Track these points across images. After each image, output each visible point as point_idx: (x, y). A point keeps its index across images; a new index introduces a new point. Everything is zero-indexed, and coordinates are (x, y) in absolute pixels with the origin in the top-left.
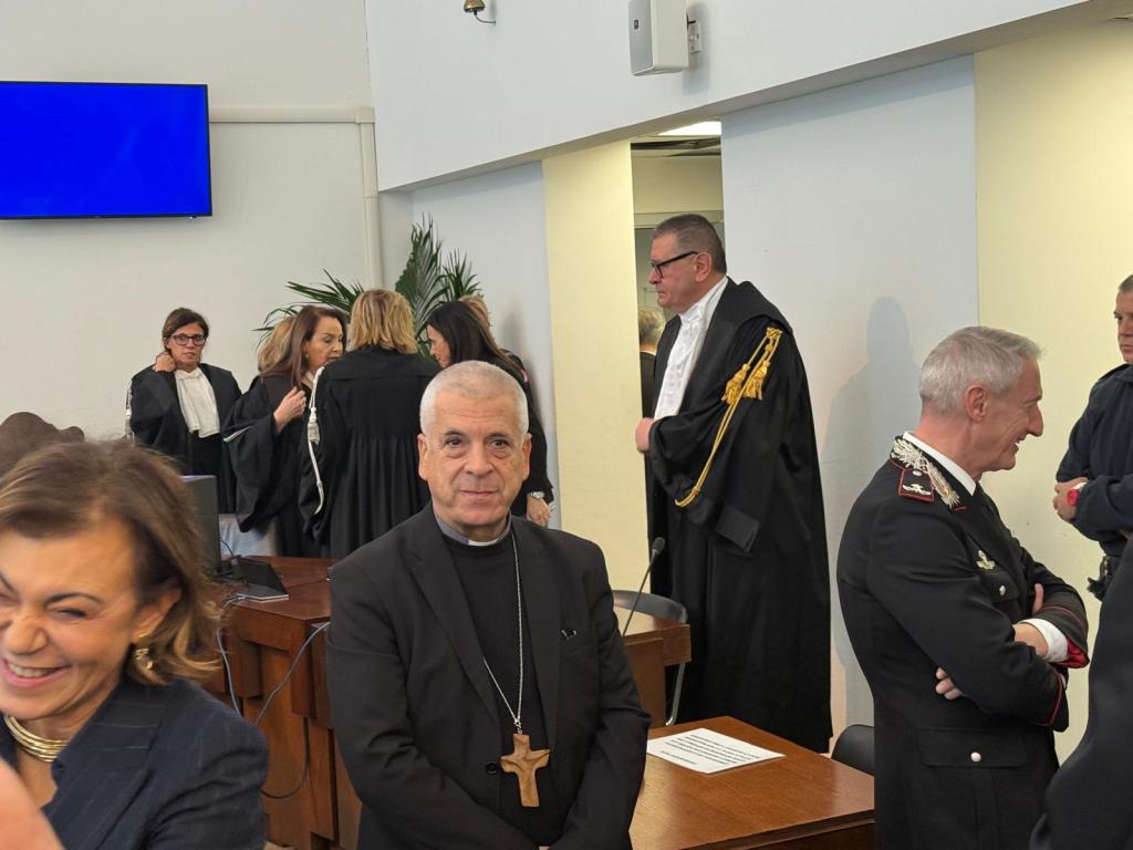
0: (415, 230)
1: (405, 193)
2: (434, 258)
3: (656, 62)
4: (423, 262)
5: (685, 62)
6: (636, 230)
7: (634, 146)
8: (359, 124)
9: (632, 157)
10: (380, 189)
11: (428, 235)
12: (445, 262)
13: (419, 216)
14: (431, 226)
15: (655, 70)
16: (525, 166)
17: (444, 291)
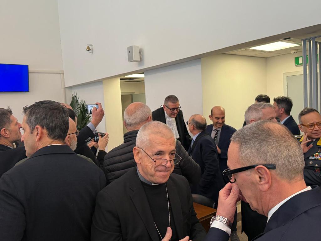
0: (73, 95)
1: (71, 88)
2: (77, 101)
3: (134, 59)
4: (75, 102)
5: (139, 60)
6: (121, 95)
7: (121, 79)
8: (61, 74)
9: (120, 82)
10: (65, 87)
11: (76, 96)
12: (80, 102)
13: (74, 92)
14: (76, 94)
15: (134, 61)
16: (99, 82)
17: (80, 107)
